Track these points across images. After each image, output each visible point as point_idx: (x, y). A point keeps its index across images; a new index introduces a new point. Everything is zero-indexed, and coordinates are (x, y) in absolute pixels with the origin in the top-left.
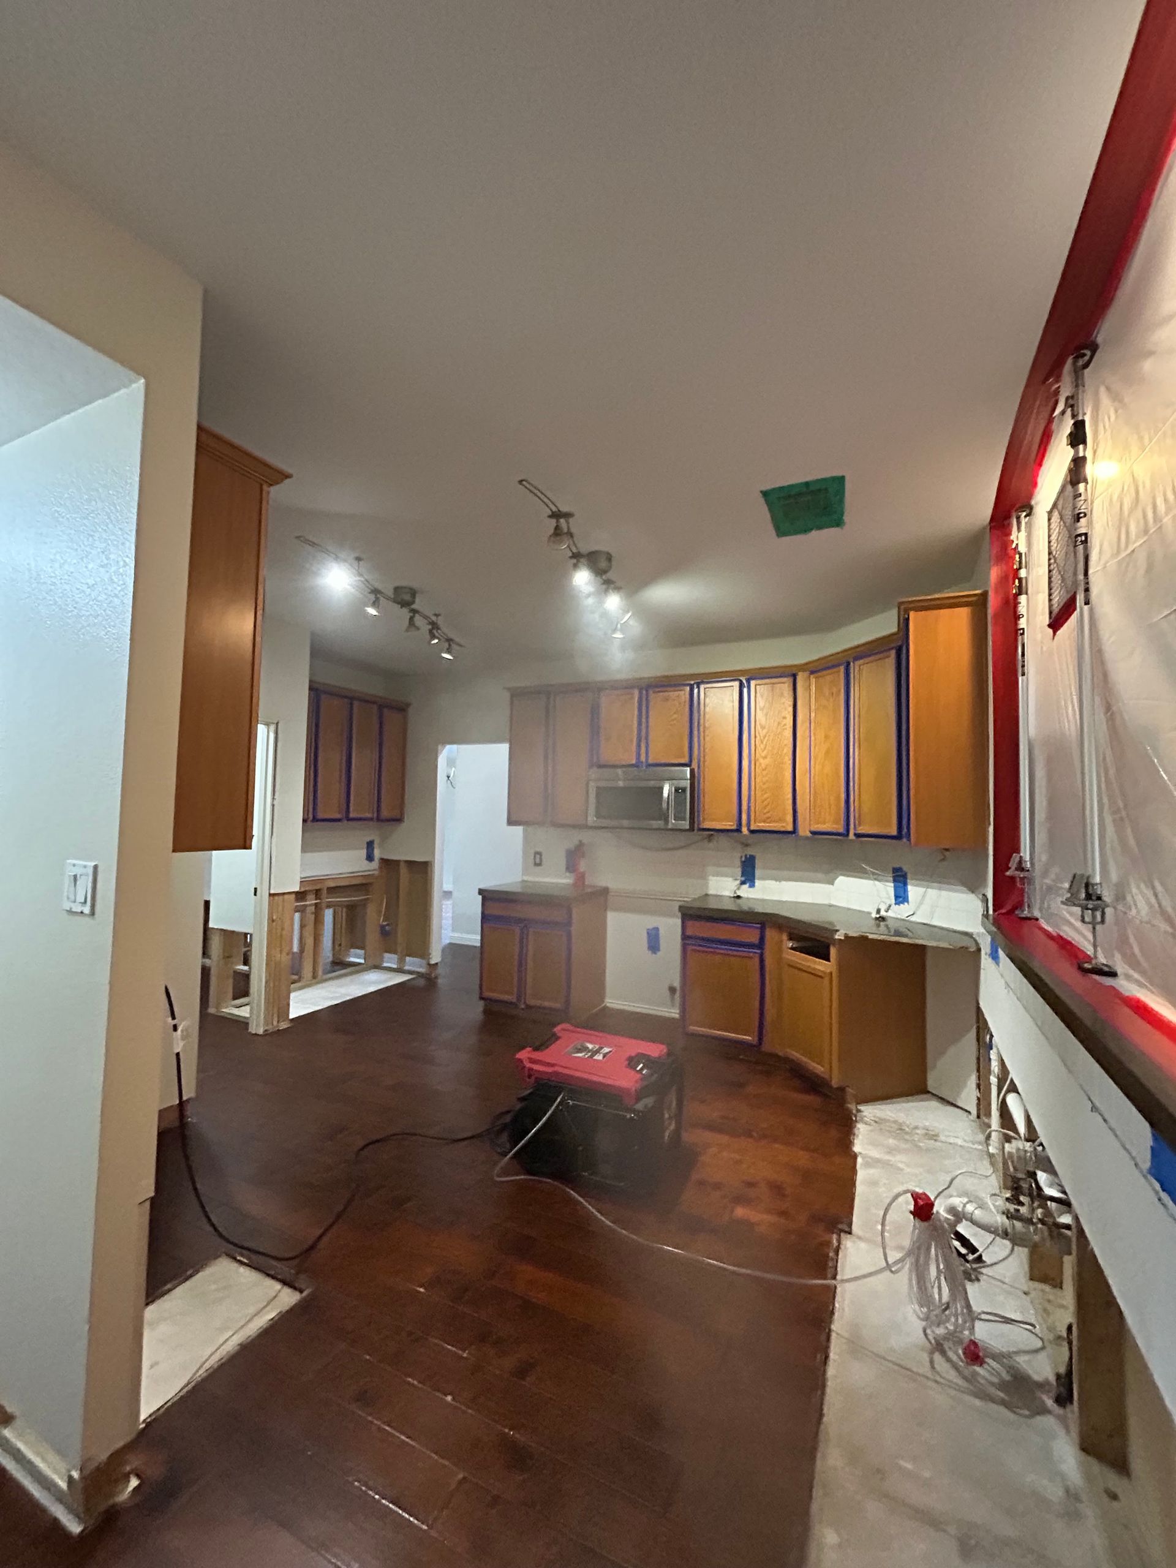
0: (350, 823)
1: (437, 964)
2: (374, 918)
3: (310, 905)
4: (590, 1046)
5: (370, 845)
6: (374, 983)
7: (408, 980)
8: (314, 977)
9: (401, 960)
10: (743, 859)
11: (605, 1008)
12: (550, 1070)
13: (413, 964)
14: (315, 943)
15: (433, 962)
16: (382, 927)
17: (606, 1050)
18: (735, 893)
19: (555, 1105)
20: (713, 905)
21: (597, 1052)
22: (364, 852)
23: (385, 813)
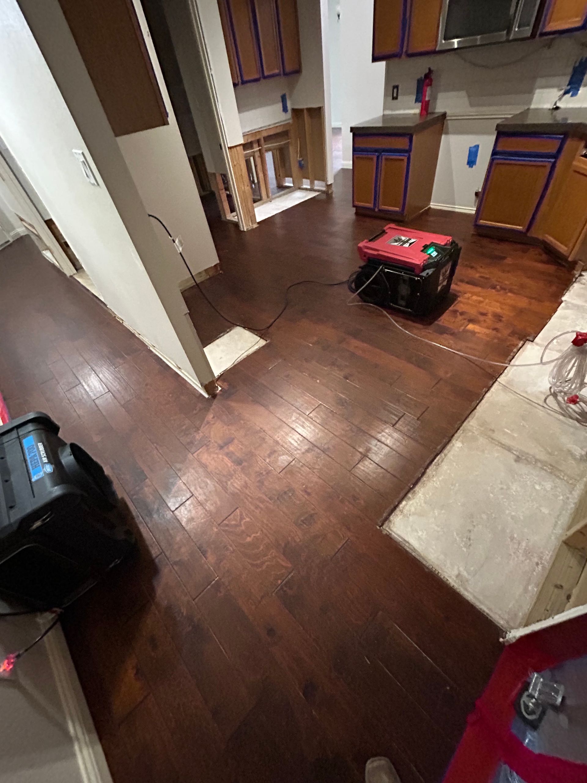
0: (267, 80)
1: (331, 184)
2: (294, 157)
3: (257, 151)
4: (403, 238)
5: (284, 99)
6: (300, 198)
7: (318, 195)
8: (268, 197)
9: (312, 183)
10: (577, 64)
11: (430, 208)
12: (375, 253)
13: (319, 185)
14: (264, 176)
15: (329, 183)
16: (300, 162)
17: (412, 240)
18: (555, 104)
19: (378, 271)
20: (531, 120)
21: (407, 242)
22: (280, 105)
23: (288, 69)
